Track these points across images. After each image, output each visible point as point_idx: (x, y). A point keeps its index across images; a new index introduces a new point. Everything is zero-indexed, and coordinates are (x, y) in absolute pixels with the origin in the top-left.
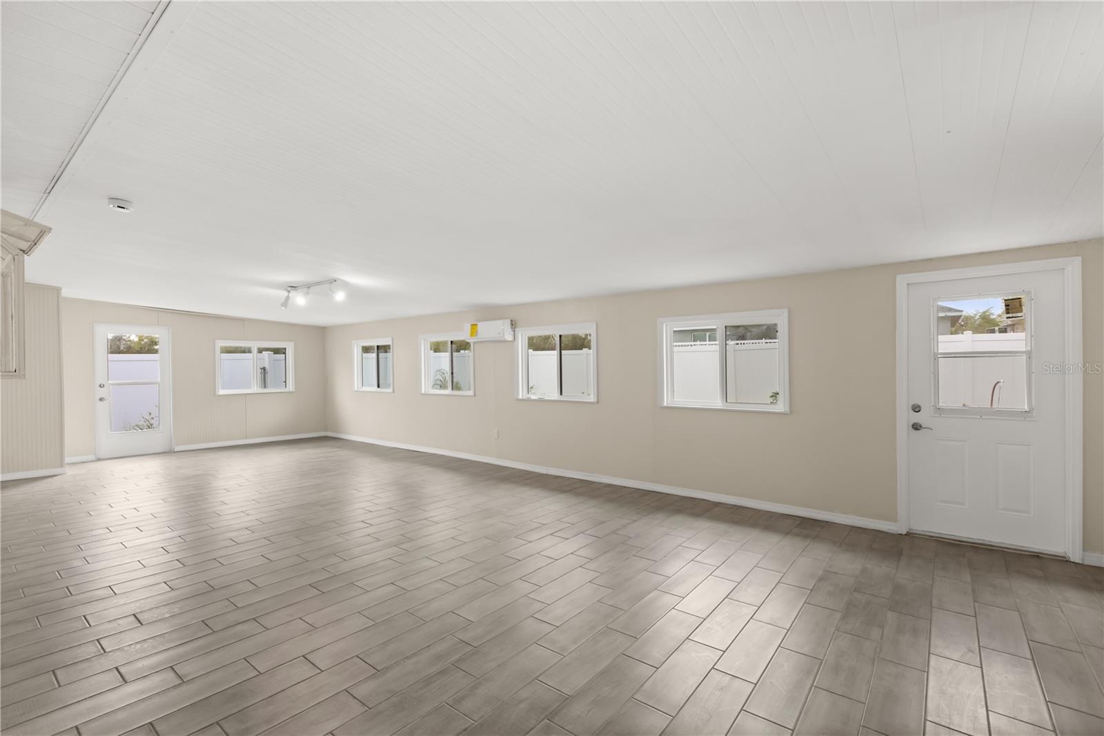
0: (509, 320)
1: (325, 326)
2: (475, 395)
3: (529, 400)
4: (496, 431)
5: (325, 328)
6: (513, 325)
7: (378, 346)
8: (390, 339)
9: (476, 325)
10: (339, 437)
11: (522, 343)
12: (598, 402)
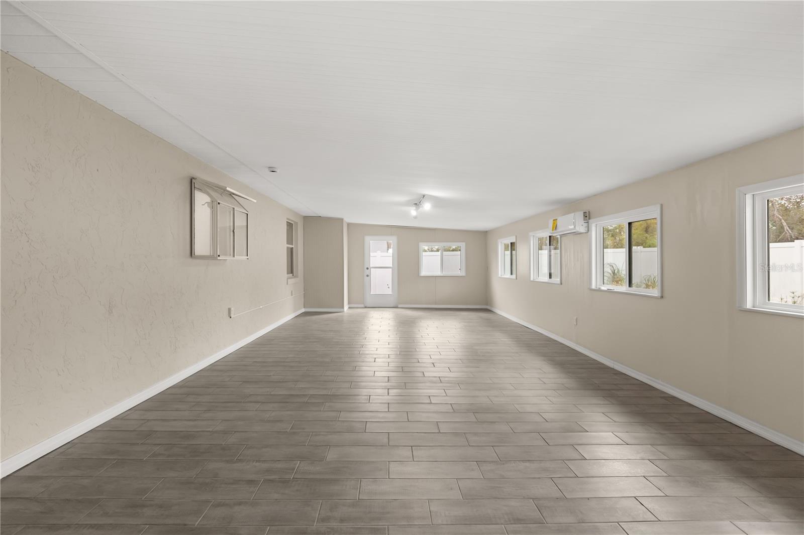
0: (582, 213)
1: (486, 230)
2: (561, 284)
3: (599, 290)
4: (576, 318)
5: (487, 232)
6: (587, 216)
7: (511, 243)
8: (515, 237)
9: (556, 220)
10: (491, 309)
11: (595, 234)
12: (662, 297)
